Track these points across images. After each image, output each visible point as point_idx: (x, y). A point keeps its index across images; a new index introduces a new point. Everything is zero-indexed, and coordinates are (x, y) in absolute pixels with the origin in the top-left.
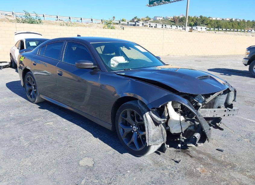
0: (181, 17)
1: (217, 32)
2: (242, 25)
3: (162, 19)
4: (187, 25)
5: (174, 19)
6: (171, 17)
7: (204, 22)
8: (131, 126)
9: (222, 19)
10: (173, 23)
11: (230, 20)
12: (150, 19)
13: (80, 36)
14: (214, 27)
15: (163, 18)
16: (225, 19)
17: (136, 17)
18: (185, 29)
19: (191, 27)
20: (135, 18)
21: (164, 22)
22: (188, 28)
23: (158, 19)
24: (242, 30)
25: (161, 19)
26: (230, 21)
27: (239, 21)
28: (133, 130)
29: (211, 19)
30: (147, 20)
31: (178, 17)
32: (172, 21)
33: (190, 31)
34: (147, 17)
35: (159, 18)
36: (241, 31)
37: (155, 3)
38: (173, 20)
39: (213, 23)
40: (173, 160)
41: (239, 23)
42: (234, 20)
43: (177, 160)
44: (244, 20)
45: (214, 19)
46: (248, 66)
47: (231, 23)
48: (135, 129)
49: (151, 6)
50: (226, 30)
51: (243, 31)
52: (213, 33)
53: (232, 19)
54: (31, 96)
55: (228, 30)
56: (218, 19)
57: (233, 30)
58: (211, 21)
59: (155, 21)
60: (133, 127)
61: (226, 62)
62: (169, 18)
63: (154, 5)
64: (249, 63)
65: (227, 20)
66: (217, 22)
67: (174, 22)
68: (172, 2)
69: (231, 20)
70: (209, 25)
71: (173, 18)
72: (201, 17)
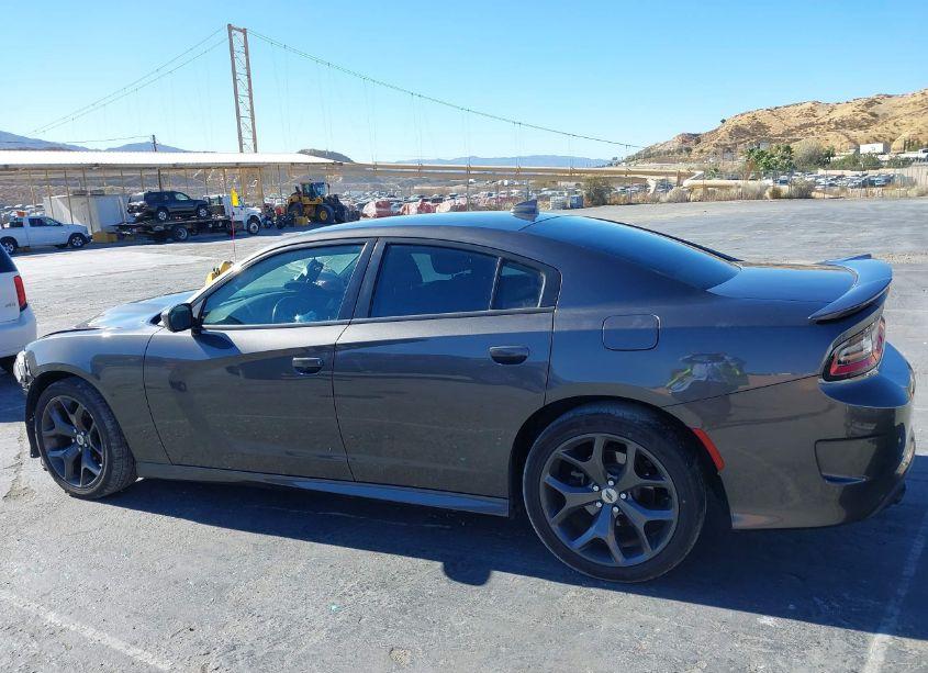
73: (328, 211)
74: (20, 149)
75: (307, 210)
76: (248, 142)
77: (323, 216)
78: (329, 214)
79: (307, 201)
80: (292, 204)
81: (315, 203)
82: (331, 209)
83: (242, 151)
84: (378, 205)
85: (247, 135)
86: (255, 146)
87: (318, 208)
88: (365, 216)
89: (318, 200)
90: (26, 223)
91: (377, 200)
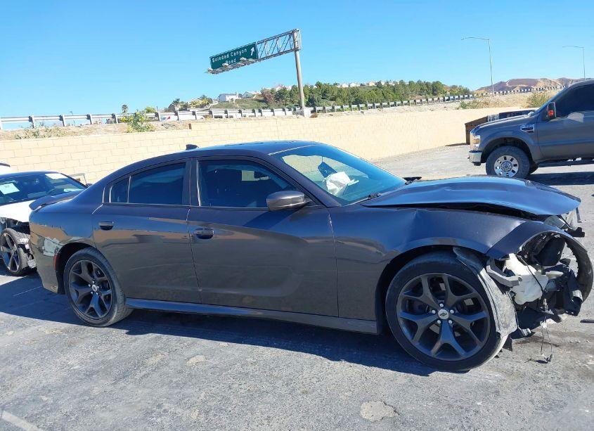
0: (277, 89)
1: (365, 111)
2: (402, 91)
3: (238, 98)
4: (303, 104)
5: (263, 94)
6: (255, 91)
7: (328, 95)
8: (434, 312)
9: (361, 85)
10: (263, 105)
11: (376, 84)
12: (210, 101)
13: (195, 147)
14: (350, 102)
15: (240, 95)
16: (365, 83)
17: (178, 100)
18: (302, 114)
19: (312, 109)
20: (176, 102)
21: (243, 104)
22: (307, 111)
23: (228, 98)
24: (405, 102)
25: (235, 98)
26: (377, 86)
27: (394, 85)
28: (440, 319)
29: (339, 87)
30: (205, 104)
31: (272, 90)
32: (260, 101)
33: (312, 117)
34: (203, 98)
35: (231, 97)
36: (402, 104)
37: (225, 64)
38: (262, 98)
39: (345, 95)
40: (530, 360)
41: (394, 89)
42: (383, 83)
43: (543, 356)
44: (402, 82)
45: (345, 86)
46: (484, 165)
47: (380, 91)
48: (444, 315)
49: (217, 73)
50: (374, 105)
51: (405, 104)
52: (358, 114)
53: (379, 83)
54: (92, 312)
55: (376, 104)
56: (353, 85)
57: (386, 104)
58: (340, 90)
59: (224, 104)
60: (437, 312)
61: (422, 166)
62: (254, 95)
63: (225, 69)
64: (483, 159)
65: (370, 85)
66: (353, 91)
67: (265, 101)
68: (263, 59)
69: (379, 85)
70: (338, 99)
71: (260, 93)
72: (319, 85)
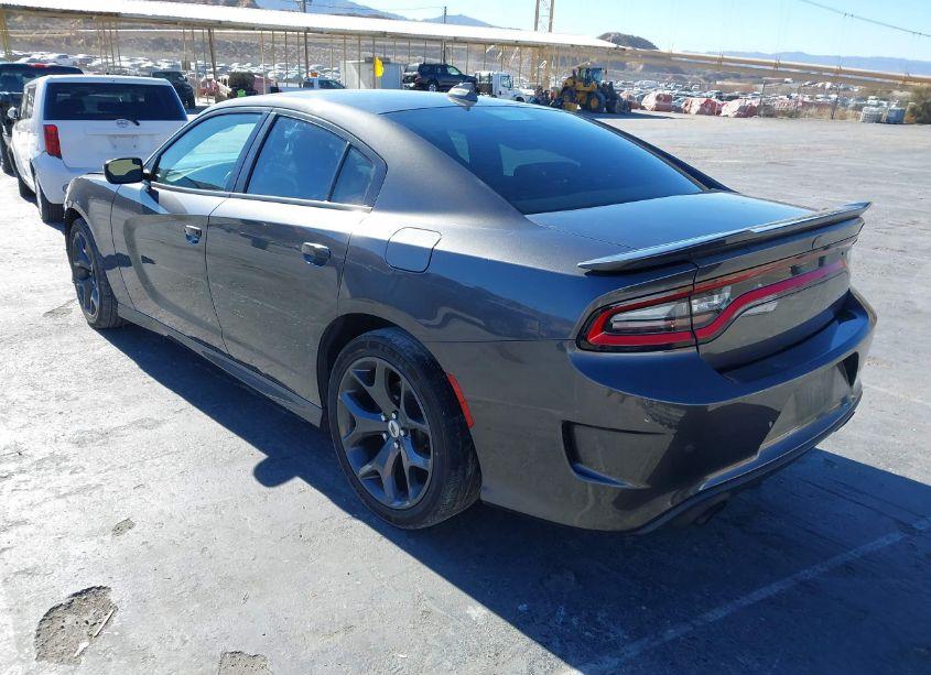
73: (599, 99)
74: (350, 15)
75: (580, 96)
76: (544, 20)
77: (594, 104)
78: (600, 102)
79: (580, 86)
80: (565, 88)
81: (587, 89)
82: (603, 98)
83: (536, 29)
84: (658, 98)
85: (544, 12)
86: (551, 24)
87: (590, 94)
88: (643, 108)
89: (592, 86)
90: (316, 84)
91: (659, 92)
